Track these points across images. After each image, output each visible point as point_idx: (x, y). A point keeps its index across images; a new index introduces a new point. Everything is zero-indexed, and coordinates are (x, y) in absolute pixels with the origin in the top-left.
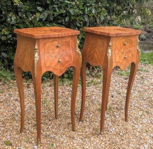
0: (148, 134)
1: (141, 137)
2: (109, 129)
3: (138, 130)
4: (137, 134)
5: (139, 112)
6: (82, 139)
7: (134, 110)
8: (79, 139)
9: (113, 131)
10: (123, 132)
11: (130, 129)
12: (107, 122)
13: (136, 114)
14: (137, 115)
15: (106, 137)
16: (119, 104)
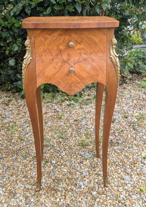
0: (142, 196)
1: (126, 204)
2: (78, 182)
3: (126, 188)
4: (122, 196)
5: (143, 150)
6: (26, 198)
7: (137, 147)
8: (21, 198)
9: (83, 187)
10: (100, 189)
11: (113, 184)
12: (82, 167)
13: (137, 154)
14: (138, 156)
15: (67, 196)
16: (117, 134)
